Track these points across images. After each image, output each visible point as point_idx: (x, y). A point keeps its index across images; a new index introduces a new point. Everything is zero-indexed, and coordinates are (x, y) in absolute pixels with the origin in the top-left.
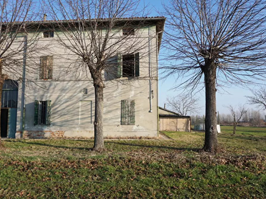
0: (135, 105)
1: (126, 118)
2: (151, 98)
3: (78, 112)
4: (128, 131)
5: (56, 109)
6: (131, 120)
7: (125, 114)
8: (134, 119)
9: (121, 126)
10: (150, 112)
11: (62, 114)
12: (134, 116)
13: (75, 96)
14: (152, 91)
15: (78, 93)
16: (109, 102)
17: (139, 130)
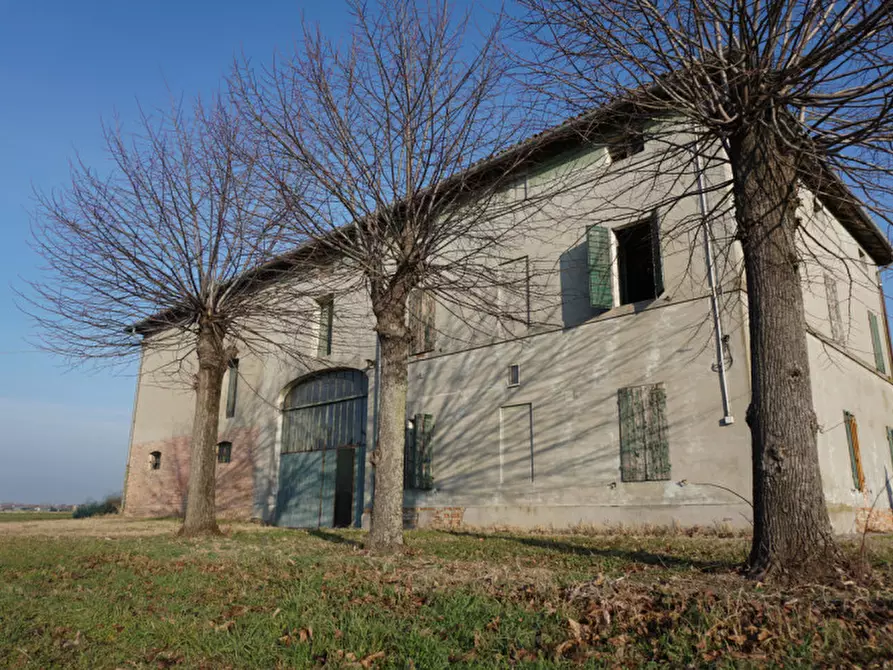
0: (664, 403)
1: (637, 455)
2: (724, 368)
3: (497, 443)
4: (648, 507)
5: (440, 439)
6: (654, 461)
7: (634, 440)
8: (665, 456)
9: (620, 485)
10: (723, 423)
11: (455, 454)
12: (666, 446)
13: (484, 393)
14: (726, 338)
15: (492, 385)
16: (579, 402)
17: (689, 499)
